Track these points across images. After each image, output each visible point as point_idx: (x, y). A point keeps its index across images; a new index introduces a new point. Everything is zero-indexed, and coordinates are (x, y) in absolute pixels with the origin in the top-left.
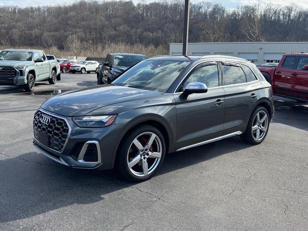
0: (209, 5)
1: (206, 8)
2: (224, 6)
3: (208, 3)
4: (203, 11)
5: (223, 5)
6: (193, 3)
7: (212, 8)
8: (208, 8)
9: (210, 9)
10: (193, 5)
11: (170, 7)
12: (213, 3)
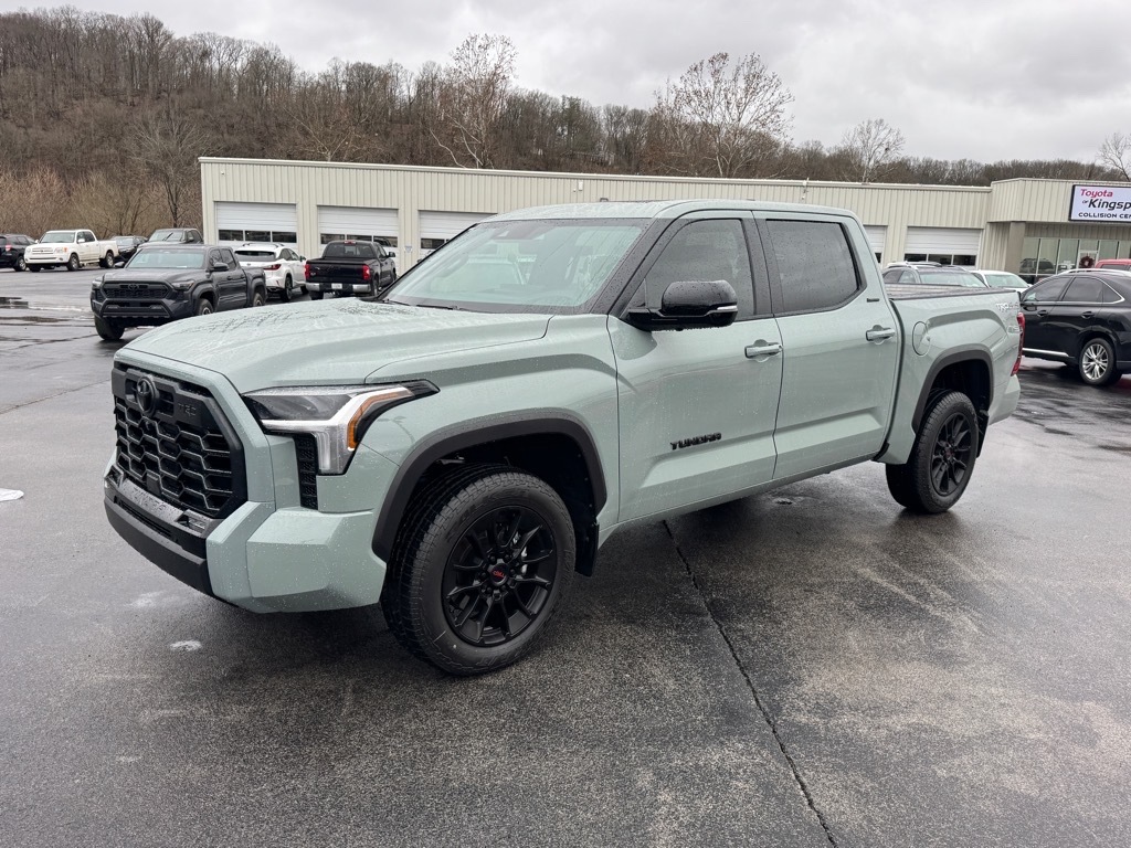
0: (233, 47)
1: (225, 58)
2: (287, 58)
3: (230, 42)
4: (217, 66)
5: (286, 54)
6: (177, 36)
7: (245, 62)
8: (233, 57)
9: (239, 66)
10: (176, 41)
11: (87, 41)
12: (248, 45)
